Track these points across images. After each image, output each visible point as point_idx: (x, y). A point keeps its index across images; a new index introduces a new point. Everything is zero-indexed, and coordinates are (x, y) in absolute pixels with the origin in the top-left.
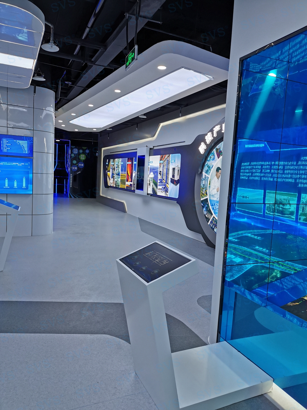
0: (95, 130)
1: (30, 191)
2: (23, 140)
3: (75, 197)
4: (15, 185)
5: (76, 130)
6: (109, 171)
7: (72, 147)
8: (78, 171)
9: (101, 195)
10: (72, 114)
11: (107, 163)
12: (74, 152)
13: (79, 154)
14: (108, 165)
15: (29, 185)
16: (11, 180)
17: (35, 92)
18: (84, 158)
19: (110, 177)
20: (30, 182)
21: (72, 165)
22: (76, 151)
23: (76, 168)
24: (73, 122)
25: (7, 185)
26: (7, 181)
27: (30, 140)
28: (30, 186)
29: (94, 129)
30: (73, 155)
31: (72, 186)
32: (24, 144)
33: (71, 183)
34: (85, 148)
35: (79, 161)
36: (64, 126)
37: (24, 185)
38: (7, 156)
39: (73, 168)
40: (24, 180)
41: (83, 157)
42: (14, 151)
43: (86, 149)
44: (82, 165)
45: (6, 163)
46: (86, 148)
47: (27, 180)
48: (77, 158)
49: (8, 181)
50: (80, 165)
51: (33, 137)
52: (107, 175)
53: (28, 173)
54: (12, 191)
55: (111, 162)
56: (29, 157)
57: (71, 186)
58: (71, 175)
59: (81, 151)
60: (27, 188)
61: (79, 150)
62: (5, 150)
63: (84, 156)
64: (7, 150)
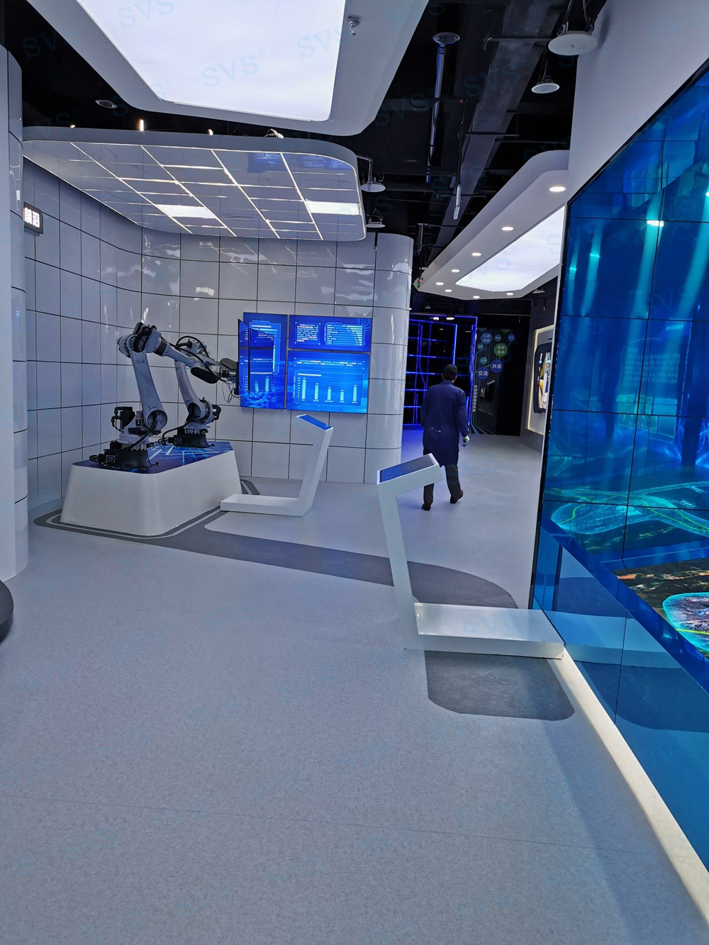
0: (512, 294)
1: (363, 408)
2: (356, 324)
3: (481, 433)
4: (342, 398)
5: (476, 297)
6: (542, 378)
7: (480, 329)
8: (489, 378)
9: (529, 428)
10: (454, 271)
11: (540, 362)
12: (484, 340)
13: (494, 343)
14: (541, 365)
15: (362, 398)
16: (336, 390)
17: (376, 245)
18: (503, 352)
19: (544, 391)
20: (364, 393)
21: (479, 366)
22: (487, 338)
23: (486, 373)
24: (461, 283)
25: (329, 398)
26: (329, 391)
27: (367, 323)
28: (364, 400)
29: (508, 294)
30: (481, 347)
31: (477, 409)
32: (357, 330)
33: (475, 404)
34: (505, 331)
35: (493, 358)
36: (450, 291)
37: (355, 399)
38: (332, 351)
39: (480, 373)
40: (355, 389)
41: (501, 350)
42: (343, 342)
43: (509, 333)
44: (500, 366)
45: (330, 363)
46: (509, 330)
47: (360, 389)
48: (489, 352)
49: (332, 391)
50: (494, 366)
51: (372, 319)
52: (538, 385)
53: (361, 378)
54: (336, 408)
55: (547, 359)
56: (363, 353)
57: (474, 410)
58: (476, 386)
59: (498, 338)
60: (359, 403)
61: (493, 336)
62: (329, 342)
63: (503, 347)
64: (332, 342)
